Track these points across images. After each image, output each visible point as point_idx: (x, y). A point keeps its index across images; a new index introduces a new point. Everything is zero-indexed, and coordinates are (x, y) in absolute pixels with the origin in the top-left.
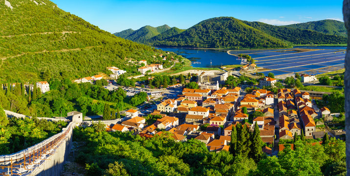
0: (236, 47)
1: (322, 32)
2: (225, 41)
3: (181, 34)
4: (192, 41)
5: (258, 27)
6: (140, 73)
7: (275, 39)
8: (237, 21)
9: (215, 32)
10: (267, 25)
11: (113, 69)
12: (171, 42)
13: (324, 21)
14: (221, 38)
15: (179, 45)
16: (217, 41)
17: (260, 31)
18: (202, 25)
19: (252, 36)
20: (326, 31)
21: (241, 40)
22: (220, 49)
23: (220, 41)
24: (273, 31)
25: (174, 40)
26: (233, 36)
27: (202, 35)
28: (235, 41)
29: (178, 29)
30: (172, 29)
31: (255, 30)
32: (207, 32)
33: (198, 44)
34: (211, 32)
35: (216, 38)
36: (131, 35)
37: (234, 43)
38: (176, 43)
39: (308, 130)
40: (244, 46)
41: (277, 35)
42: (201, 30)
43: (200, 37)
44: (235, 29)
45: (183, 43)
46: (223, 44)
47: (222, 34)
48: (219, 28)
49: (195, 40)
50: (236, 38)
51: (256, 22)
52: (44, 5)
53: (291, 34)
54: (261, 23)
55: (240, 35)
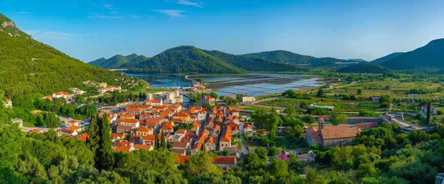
0: (194, 73)
1: (274, 61)
2: (185, 67)
3: (147, 61)
4: (156, 68)
5: (216, 55)
6: (98, 93)
7: (229, 66)
8: (197, 49)
9: (176, 59)
10: (224, 53)
11: (74, 90)
12: (137, 69)
13: (276, 51)
14: (181, 65)
15: (144, 70)
16: (178, 67)
17: (217, 59)
18: (165, 53)
19: (209, 63)
20: (277, 60)
21: (199, 66)
22: (180, 74)
23: (181, 67)
24: (229, 59)
25: (140, 67)
26: (192, 63)
27: (165, 62)
28: (194, 68)
29: (145, 57)
30: (139, 57)
31: (213, 57)
32: (170, 59)
33: (161, 70)
34: (173, 59)
35: (177, 65)
36: (103, 63)
37: (192, 69)
38: (142, 69)
39: (223, 145)
40: (202, 72)
41: (232, 62)
42: (164, 58)
43: (163, 64)
44: (194, 56)
45: (147, 70)
46: (183, 70)
47: (183, 61)
48: (180, 56)
49: (159, 66)
50: (195, 64)
51: (214, 51)
52: (18, 36)
53: (246, 62)
54: (219, 52)
55: (199, 63)
